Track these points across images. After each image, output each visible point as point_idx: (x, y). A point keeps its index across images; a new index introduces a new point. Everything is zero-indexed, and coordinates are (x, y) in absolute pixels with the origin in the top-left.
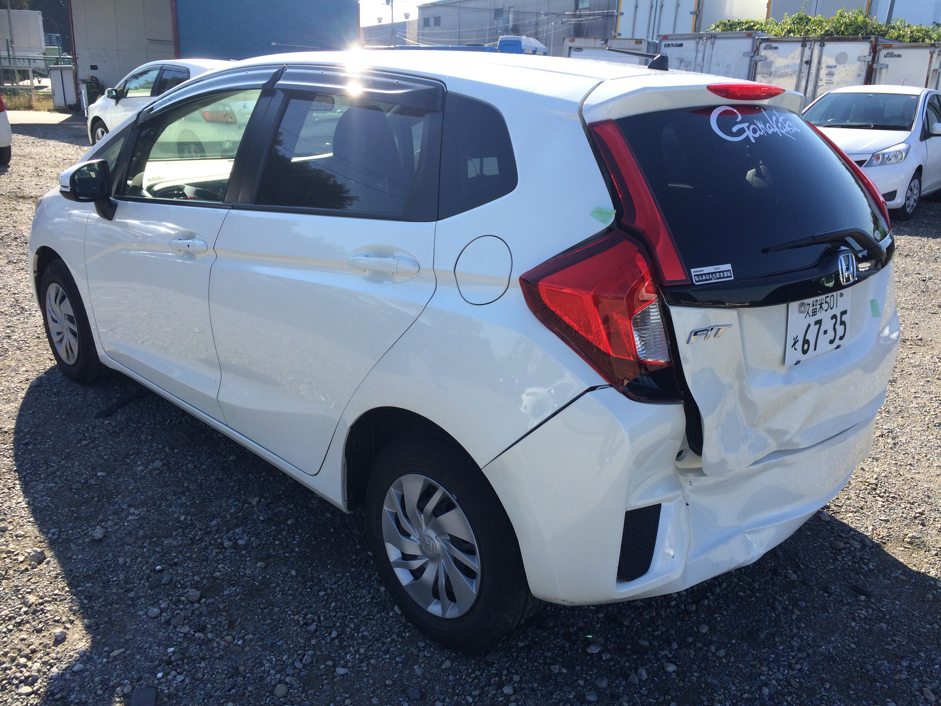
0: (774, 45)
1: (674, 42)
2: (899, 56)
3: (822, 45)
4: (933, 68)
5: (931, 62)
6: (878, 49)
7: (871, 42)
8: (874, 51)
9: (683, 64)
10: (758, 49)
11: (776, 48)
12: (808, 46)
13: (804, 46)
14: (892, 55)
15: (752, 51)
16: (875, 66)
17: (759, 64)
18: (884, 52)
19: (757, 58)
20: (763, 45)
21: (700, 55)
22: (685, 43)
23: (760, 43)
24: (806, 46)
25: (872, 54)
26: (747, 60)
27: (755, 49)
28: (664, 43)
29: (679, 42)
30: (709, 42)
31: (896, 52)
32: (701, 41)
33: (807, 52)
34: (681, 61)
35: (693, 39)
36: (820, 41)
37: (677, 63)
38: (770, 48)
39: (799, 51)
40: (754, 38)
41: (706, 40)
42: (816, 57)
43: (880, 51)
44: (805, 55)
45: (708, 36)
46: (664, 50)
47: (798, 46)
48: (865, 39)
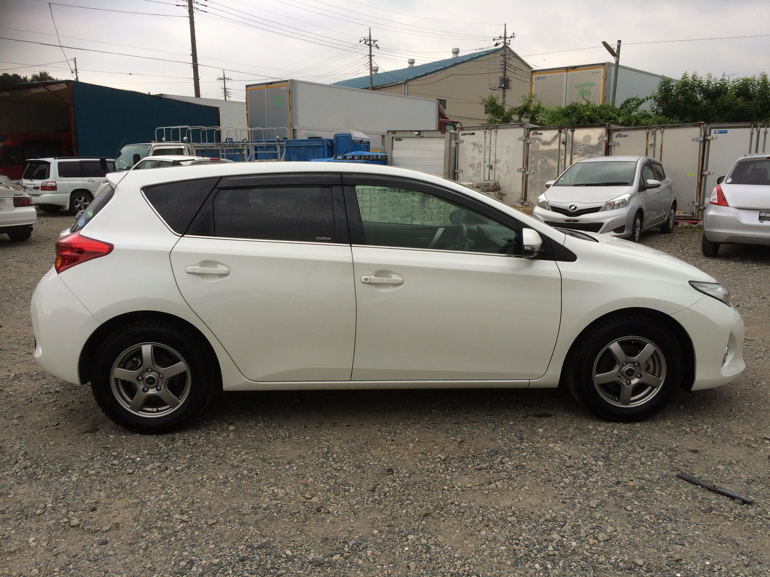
0: (539, 132)
1: (468, 132)
2: (625, 136)
3: (573, 131)
4: (650, 143)
5: (647, 139)
6: (611, 132)
7: (606, 128)
8: (609, 133)
9: (476, 146)
10: (528, 135)
11: (541, 134)
12: (563, 131)
13: (560, 132)
14: (621, 136)
15: (524, 136)
16: (610, 144)
17: (530, 145)
18: (615, 134)
19: (529, 141)
20: (532, 132)
21: (488, 140)
22: (476, 132)
23: (530, 131)
24: (562, 132)
25: (607, 135)
26: (522, 143)
27: (526, 135)
28: (461, 133)
29: (472, 132)
30: (493, 131)
31: (624, 133)
32: (487, 131)
33: (563, 136)
34: (475, 145)
35: (481, 129)
36: (571, 128)
37: (472, 146)
38: (537, 134)
39: (557, 135)
40: (525, 127)
41: (491, 130)
42: (569, 139)
43: (613, 133)
44: (562, 138)
45: (492, 127)
46: (461, 137)
47: (556, 132)
48: (601, 126)
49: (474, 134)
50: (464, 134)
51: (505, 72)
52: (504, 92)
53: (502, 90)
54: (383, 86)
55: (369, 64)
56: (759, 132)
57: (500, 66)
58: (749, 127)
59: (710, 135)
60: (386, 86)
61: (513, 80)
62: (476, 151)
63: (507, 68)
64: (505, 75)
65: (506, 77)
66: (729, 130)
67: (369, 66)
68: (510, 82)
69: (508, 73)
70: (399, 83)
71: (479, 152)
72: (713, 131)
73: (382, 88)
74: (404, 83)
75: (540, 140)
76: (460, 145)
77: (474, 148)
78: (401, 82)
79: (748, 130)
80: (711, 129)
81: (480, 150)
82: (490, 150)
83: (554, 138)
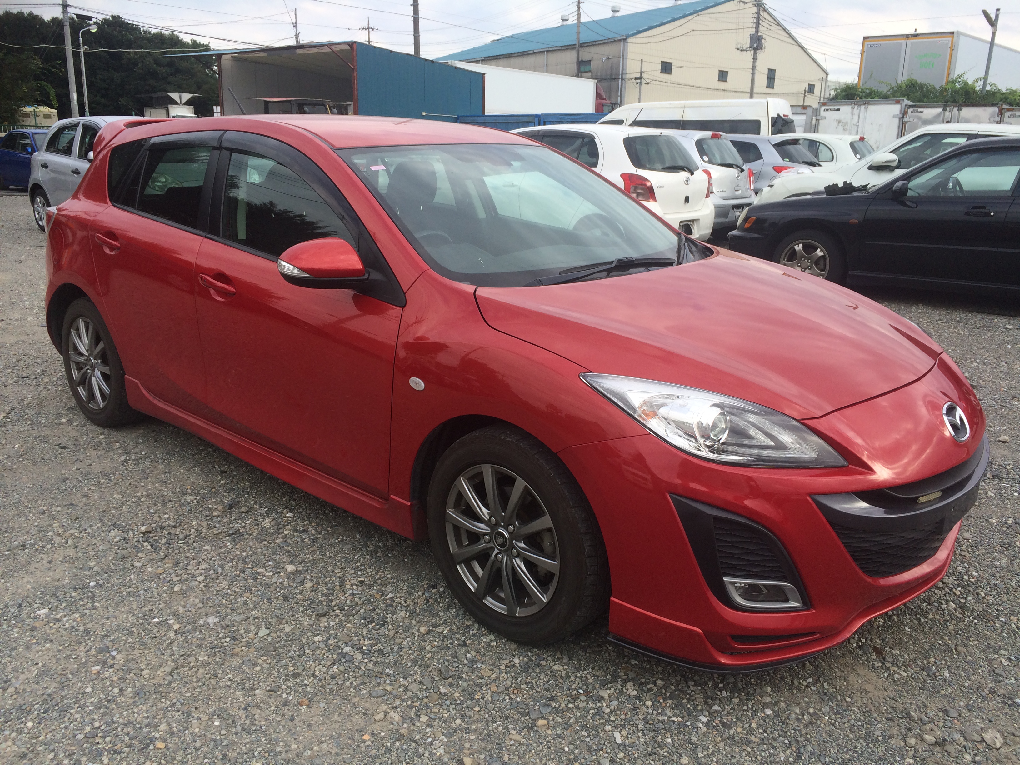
0: (920, 109)
1: (832, 108)
3: (960, 110)
6: (1003, 112)
7: (998, 107)
8: (1001, 112)
9: (841, 124)
10: (906, 113)
11: (922, 112)
12: (948, 109)
13: (945, 110)
14: (1014, 115)
15: (901, 113)
17: (908, 124)
18: (1008, 114)
19: (906, 119)
20: (911, 110)
21: (856, 118)
22: (842, 108)
23: (908, 108)
24: (946, 110)
25: (1000, 115)
26: (896, 121)
27: (903, 112)
28: (823, 108)
29: (837, 108)
30: (863, 107)
31: (1018, 113)
32: (856, 107)
33: (948, 114)
34: (839, 122)
35: (849, 105)
36: (958, 106)
37: (836, 124)
38: (917, 112)
39: (940, 114)
40: (901, 104)
41: (860, 105)
43: (1005, 112)
44: (945, 117)
45: (862, 103)
46: (823, 113)
47: (940, 110)
48: (994, 105)
49: (839, 110)
50: (827, 110)
51: (757, 28)
52: (755, 53)
53: (752, 52)
54: (594, 43)
55: (576, 13)
57: (752, 20)
60: (597, 43)
61: (768, 39)
62: (841, 128)
63: (760, 22)
64: (757, 31)
65: (759, 34)
67: (577, 17)
68: (763, 41)
69: (761, 28)
70: (616, 39)
71: (844, 130)
73: (592, 45)
74: (623, 39)
75: (919, 118)
76: (821, 122)
77: (838, 125)
78: (619, 38)
81: (846, 127)
82: (858, 128)
83: (938, 115)
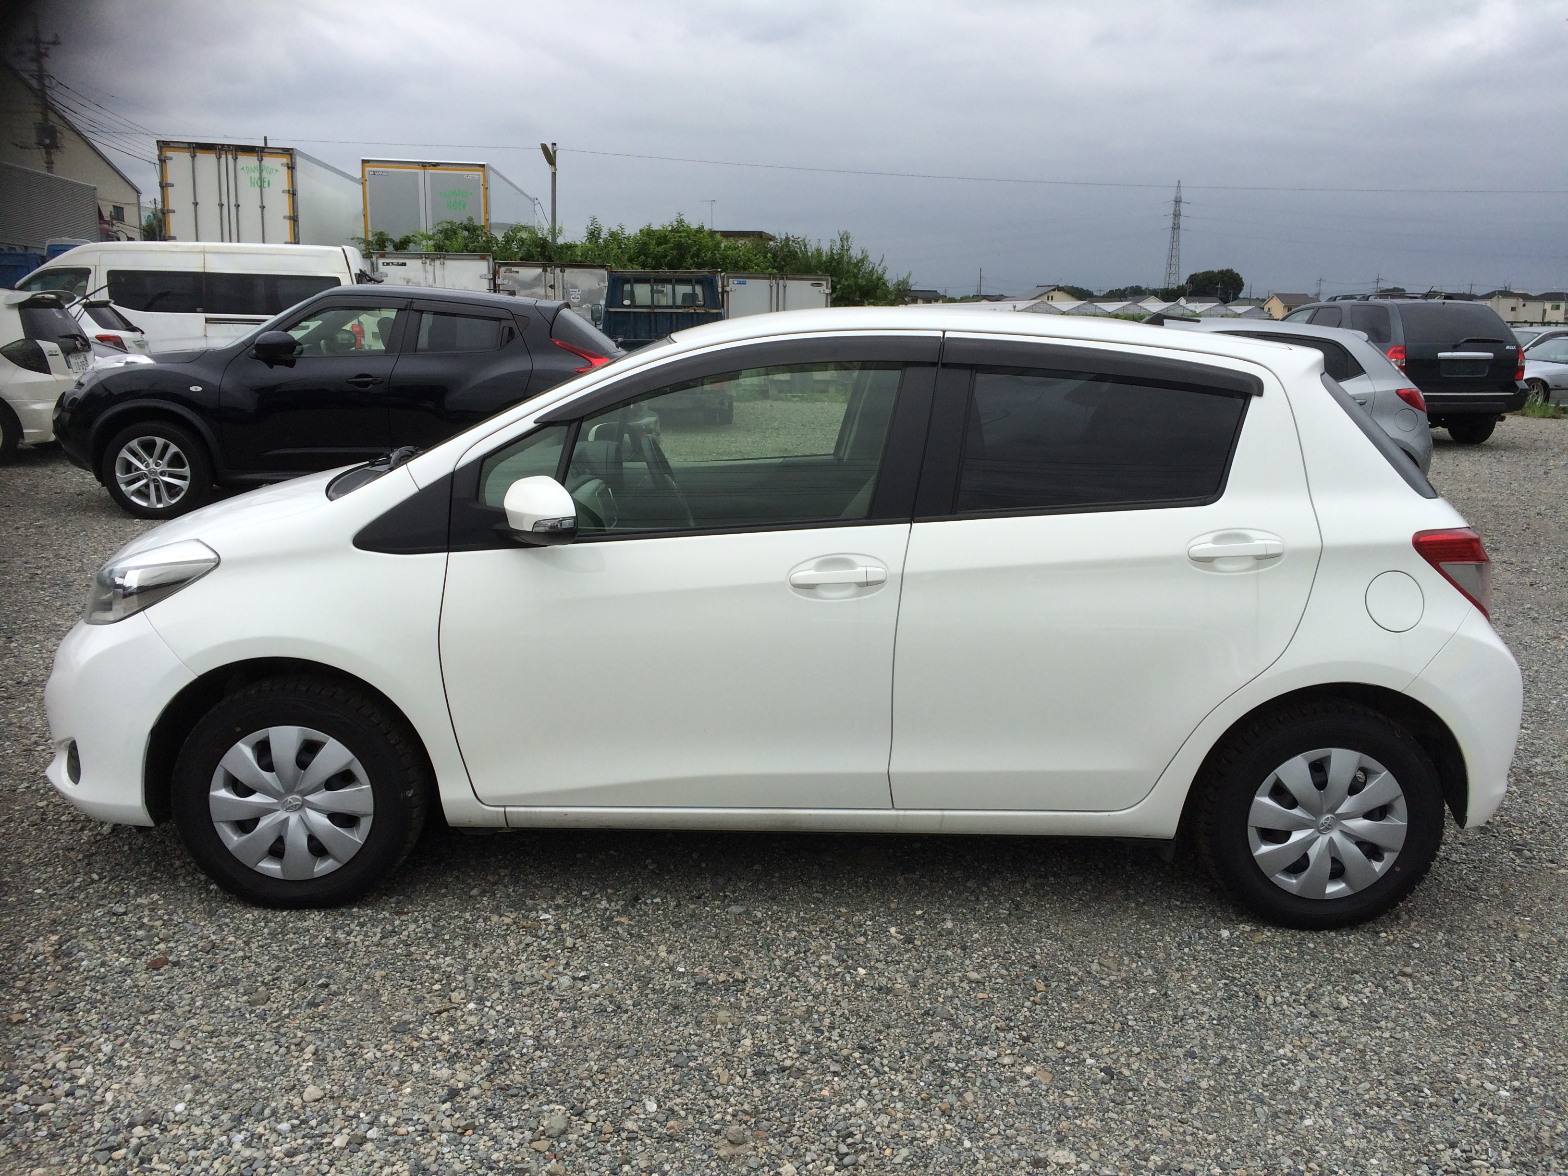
0: (514, 269)
3: (562, 271)
7: (607, 269)
10: (498, 272)
11: (517, 272)
12: (549, 269)
13: (545, 271)
15: (489, 272)
19: (498, 281)
20: (503, 269)
21: (430, 276)
22: (408, 262)
23: (500, 267)
26: (485, 282)
27: (491, 272)
28: (381, 261)
29: (401, 261)
30: (438, 262)
33: (549, 275)
34: (408, 281)
35: (417, 259)
36: (560, 267)
38: (511, 272)
39: (540, 276)
40: (489, 261)
41: (434, 261)
42: (558, 281)
44: (548, 279)
45: (435, 257)
46: (382, 269)
47: (539, 270)
48: (600, 266)
49: (404, 264)
50: (388, 264)
51: (45, 113)
52: (48, 154)
53: (43, 151)
56: (778, 285)
58: (769, 278)
59: (728, 286)
64: (46, 120)
65: (50, 124)
66: (747, 281)
68: (58, 134)
72: (731, 280)
75: (516, 281)
79: (766, 283)
80: (728, 278)
83: (537, 279)
